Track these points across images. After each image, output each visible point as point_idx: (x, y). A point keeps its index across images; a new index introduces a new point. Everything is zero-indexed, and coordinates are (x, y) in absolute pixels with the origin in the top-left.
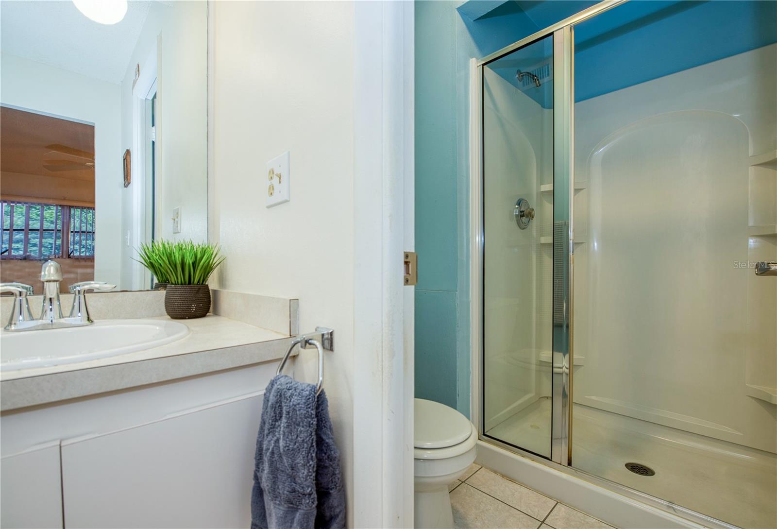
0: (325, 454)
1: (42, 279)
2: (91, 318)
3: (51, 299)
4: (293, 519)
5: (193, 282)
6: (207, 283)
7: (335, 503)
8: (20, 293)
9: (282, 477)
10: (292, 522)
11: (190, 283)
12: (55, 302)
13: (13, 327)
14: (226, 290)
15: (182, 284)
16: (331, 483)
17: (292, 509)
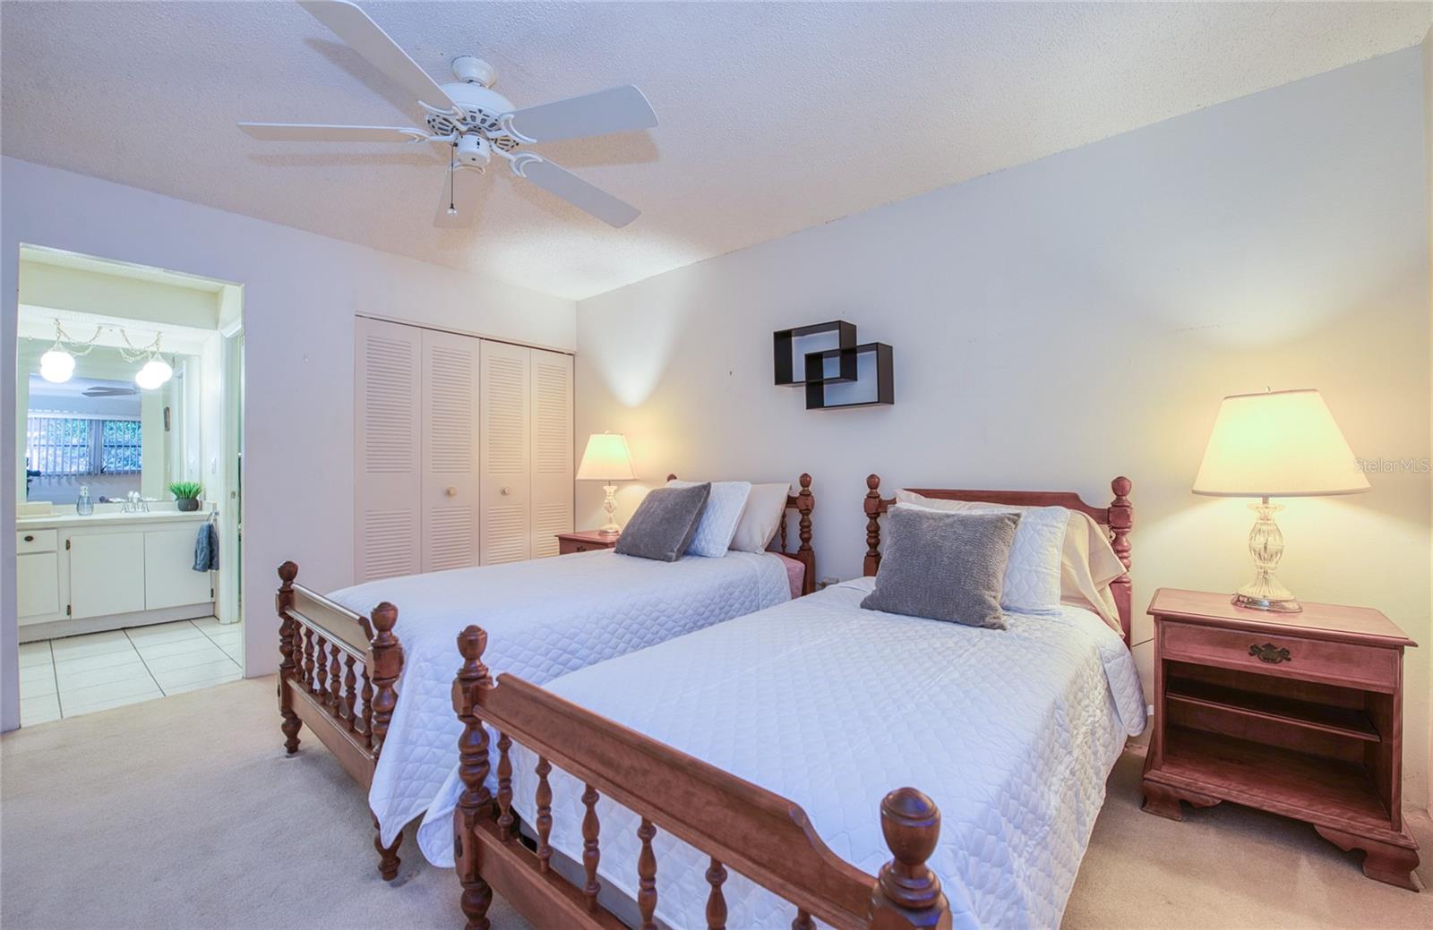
0: (213, 540)
2: (149, 510)
3: (135, 503)
4: (202, 554)
5: (189, 498)
6: (196, 499)
7: (216, 552)
11: (187, 498)
14: (205, 501)
15: (184, 499)
16: (215, 548)
17: (202, 551)
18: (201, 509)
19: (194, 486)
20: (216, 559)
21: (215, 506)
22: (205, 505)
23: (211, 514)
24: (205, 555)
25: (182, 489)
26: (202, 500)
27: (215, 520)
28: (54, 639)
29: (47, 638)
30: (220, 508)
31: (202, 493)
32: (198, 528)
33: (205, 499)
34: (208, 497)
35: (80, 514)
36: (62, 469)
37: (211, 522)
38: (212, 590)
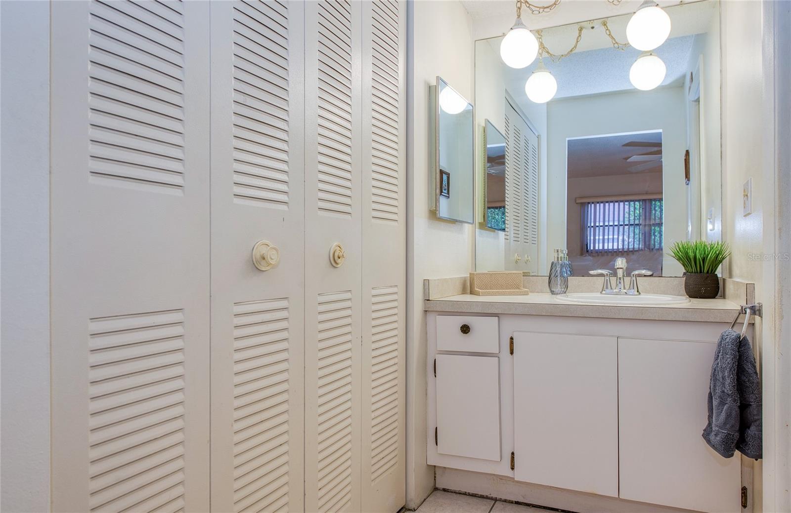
0: (747, 378)
1: (615, 267)
2: (639, 291)
3: (620, 278)
4: (723, 408)
5: (704, 271)
6: (716, 273)
7: (755, 412)
8: (607, 274)
9: (718, 384)
10: (722, 411)
11: (701, 272)
12: (622, 279)
13: (604, 292)
14: (732, 279)
15: (695, 273)
16: (752, 398)
17: (722, 403)
18: (724, 296)
19: (712, 248)
20: (752, 430)
21: (750, 289)
22: (730, 288)
23: (743, 311)
24: (728, 416)
25: (691, 255)
26: (726, 276)
27: (752, 325)
28: (500, 500)
29: (494, 496)
30: (765, 296)
31: (726, 262)
32: (716, 339)
33: (731, 276)
34: (736, 270)
35: (553, 293)
36: (608, 247)
37: (743, 331)
38: (744, 490)
